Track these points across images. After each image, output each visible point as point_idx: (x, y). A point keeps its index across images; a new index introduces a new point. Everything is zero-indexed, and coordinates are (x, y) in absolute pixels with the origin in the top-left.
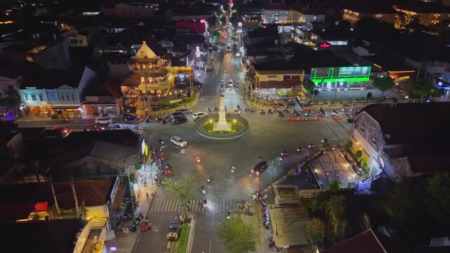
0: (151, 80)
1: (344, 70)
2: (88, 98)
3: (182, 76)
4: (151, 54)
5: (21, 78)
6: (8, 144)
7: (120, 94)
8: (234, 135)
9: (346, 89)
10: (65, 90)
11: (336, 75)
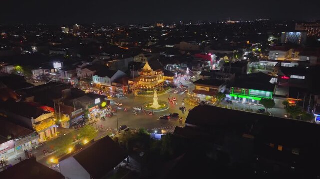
0: (146, 80)
1: (252, 91)
2: (113, 84)
3: (167, 81)
4: (149, 68)
5: (95, 71)
6: (63, 91)
7: (127, 84)
8: (157, 110)
9: (255, 104)
10: (106, 78)
11: (247, 94)
